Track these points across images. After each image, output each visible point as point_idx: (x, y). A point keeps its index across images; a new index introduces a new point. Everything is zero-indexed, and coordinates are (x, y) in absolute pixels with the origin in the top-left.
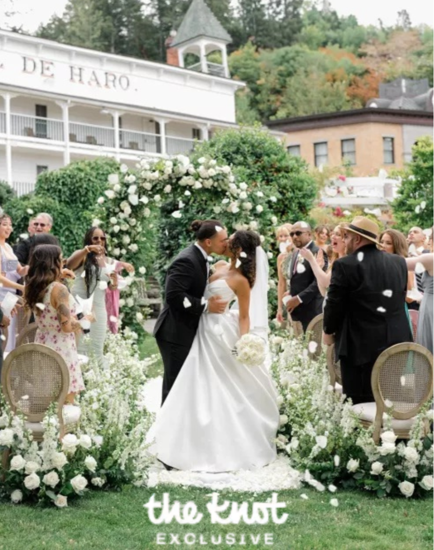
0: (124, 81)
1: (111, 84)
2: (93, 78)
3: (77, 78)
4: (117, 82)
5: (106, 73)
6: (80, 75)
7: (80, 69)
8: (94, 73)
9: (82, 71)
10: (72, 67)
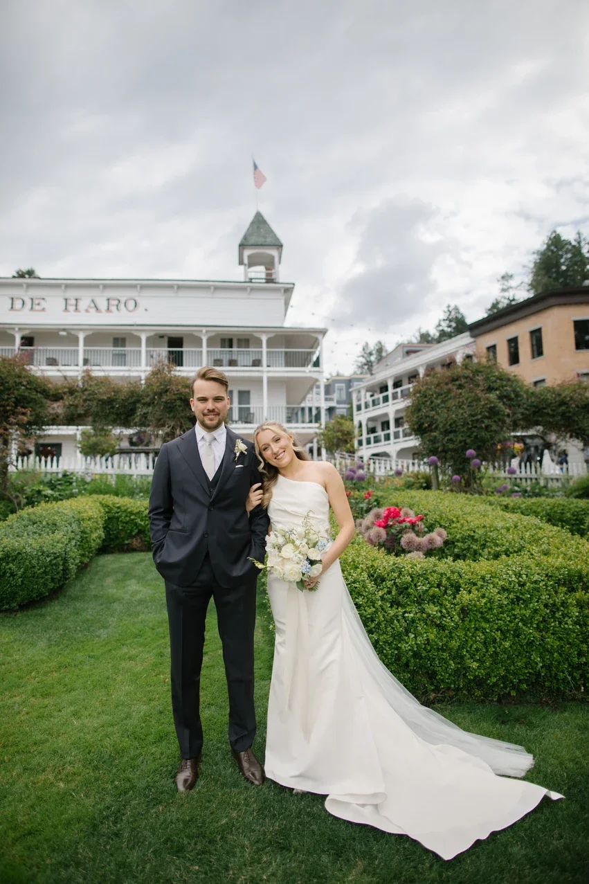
0: (131, 304)
1: (113, 308)
2: (93, 305)
3: (72, 308)
4: (122, 306)
5: (108, 300)
6: (76, 305)
7: (76, 300)
8: (93, 301)
9: (79, 301)
10: (66, 300)
